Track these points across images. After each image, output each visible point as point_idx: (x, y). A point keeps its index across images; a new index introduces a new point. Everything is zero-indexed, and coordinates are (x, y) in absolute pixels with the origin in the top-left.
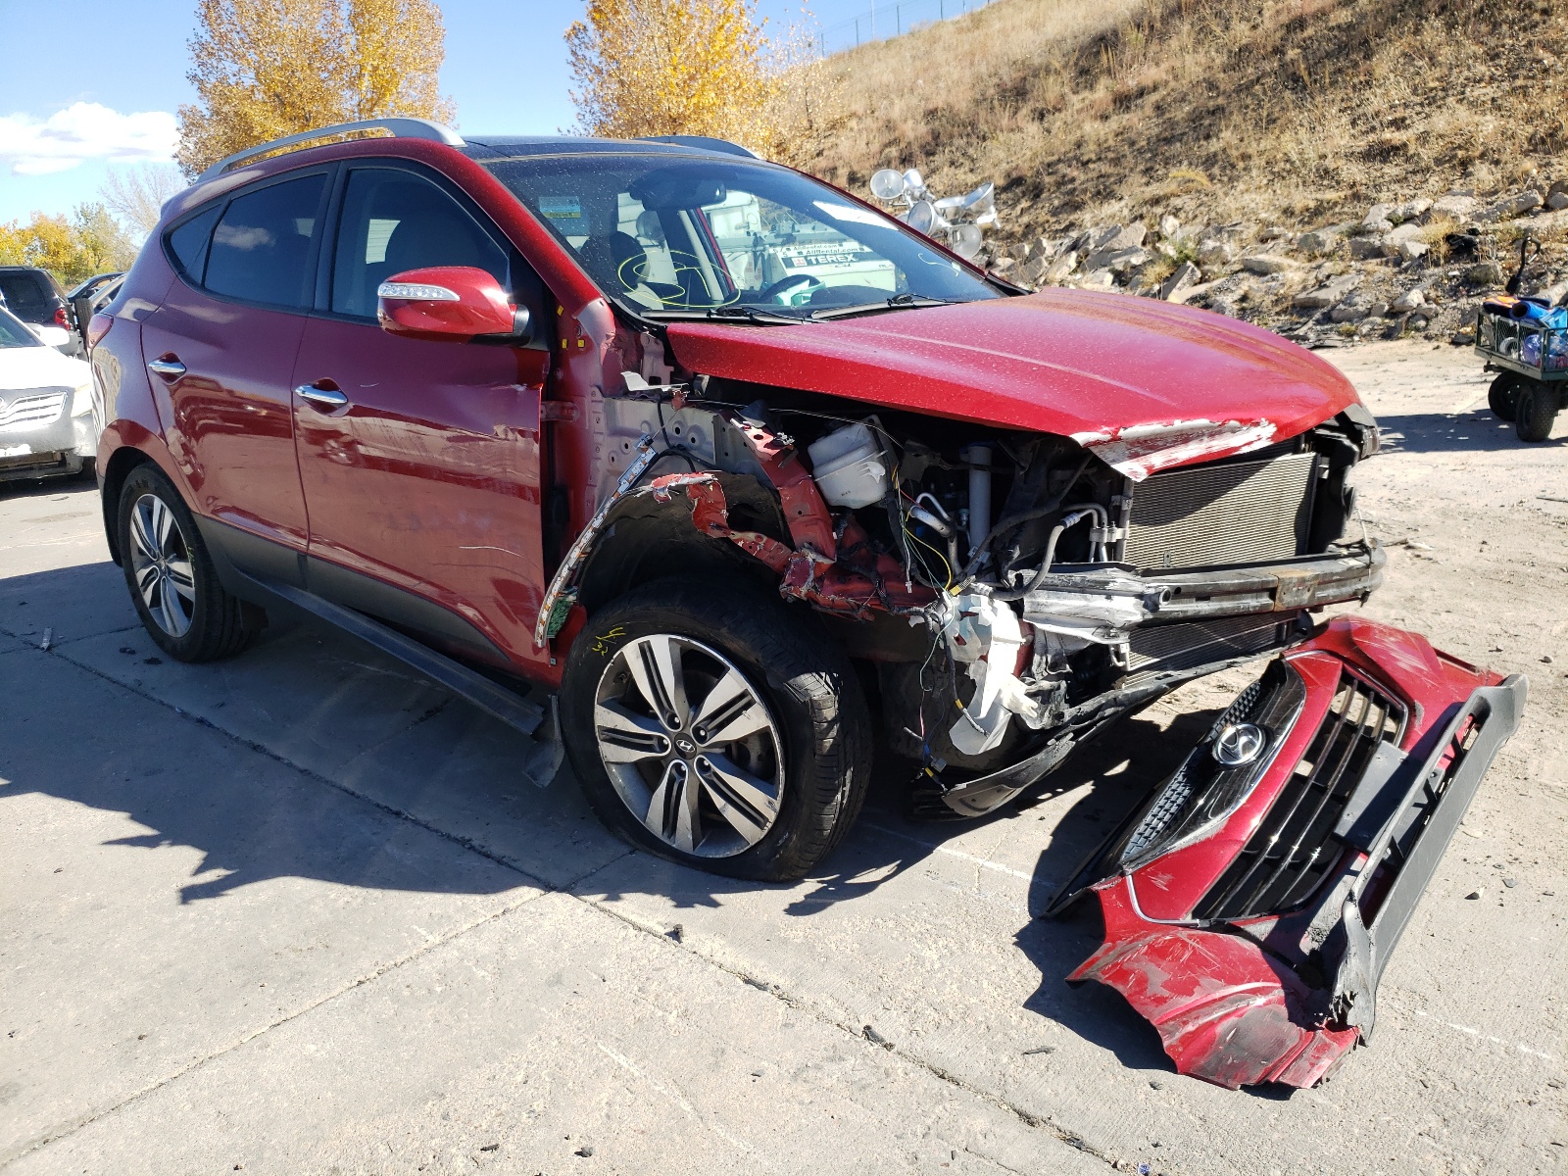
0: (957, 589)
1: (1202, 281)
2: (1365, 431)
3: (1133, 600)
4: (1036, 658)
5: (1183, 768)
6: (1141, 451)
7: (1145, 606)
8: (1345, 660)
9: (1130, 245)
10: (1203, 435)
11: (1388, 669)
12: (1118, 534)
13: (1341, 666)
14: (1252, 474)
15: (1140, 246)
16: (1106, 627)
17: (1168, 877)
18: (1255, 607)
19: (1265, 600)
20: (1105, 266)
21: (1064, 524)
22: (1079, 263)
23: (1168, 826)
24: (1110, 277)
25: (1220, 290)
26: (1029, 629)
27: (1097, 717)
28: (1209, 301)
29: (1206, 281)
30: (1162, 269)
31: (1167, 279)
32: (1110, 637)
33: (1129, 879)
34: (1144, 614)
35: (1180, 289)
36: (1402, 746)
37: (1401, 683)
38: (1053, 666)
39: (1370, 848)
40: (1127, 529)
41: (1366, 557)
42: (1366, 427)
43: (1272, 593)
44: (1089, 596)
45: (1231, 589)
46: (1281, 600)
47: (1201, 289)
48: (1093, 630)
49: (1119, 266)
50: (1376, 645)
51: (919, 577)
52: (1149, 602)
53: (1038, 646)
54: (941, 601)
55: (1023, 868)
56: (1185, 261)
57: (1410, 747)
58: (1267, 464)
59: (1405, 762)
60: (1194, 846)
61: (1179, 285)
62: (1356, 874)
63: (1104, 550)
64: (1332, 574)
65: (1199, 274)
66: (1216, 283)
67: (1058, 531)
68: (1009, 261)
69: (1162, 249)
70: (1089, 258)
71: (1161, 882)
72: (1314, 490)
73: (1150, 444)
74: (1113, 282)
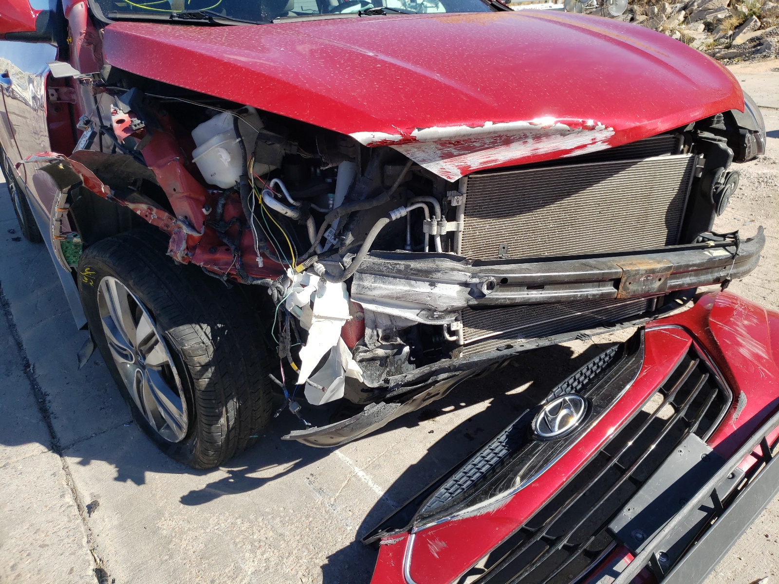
0: (301, 267)
1: (760, 28)
2: (748, 135)
3: (458, 288)
4: (368, 331)
5: (509, 428)
6: (455, 152)
7: (470, 293)
8: (695, 338)
9: (720, 6)
10: (526, 136)
11: (728, 354)
12: (450, 227)
13: (689, 344)
14: (617, 172)
15: (726, 7)
16: (430, 310)
17: (443, 544)
18: (594, 295)
19: (609, 289)
20: (701, 20)
21: (389, 217)
22: (685, 17)
23: (475, 485)
24: (702, 27)
25: (771, 34)
26: (356, 308)
27: (430, 381)
28: (761, 41)
29: (763, 28)
30: (735, 21)
31: (736, 28)
32: (434, 318)
33: (412, 538)
34: (468, 300)
35: (744, 33)
36: (708, 442)
37: (734, 371)
38: (386, 338)
39: (638, 551)
40: (462, 222)
41: (733, 249)
42: (750, 132)
43: (617, 283)
44: (413, 282)
45: (566, 280)
46: (625, 289)
47: (758, 33)
48: (418, 311)
49: (710, 18)
50: (726, 328)
51: (267, 253)
52: (474, 291)
53: (368, 322)
54: (286, 277)
55: (380, 484)
56: (752, 16)
57: (717, 442)
58: (635, 163)
59: (707, 459)
60: (474, 518)
61: (744, 31)
62: (616, 575)
63: (438, 241)
64: (688, 266)
65: (759, 24)
66: (768, 30)
67: (382, 223)
68: (644, 17)
69: (739, 7)
70: (692, 15)
71: (435, 548)
72: (690, 187)
73: (464, 145)
74: (704, 30)
